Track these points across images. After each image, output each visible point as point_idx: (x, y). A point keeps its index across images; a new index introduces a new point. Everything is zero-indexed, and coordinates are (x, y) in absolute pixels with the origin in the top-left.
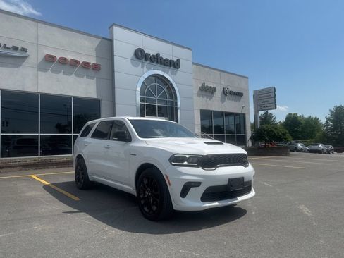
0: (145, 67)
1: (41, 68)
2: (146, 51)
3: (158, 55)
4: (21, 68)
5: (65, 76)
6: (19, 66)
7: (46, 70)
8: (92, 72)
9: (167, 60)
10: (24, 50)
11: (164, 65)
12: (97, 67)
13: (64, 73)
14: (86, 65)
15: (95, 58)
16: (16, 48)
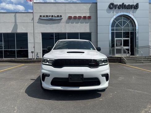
0: (115, 12)
1: (67, 22)
2: (115, 4)
3: (123, 4)
4: (60, 24)
5: (76, 24)
6: (60, 23)
7: (69, 23)
8: (87, 20)
9: (129, 5)
10: (61, 16)
11: (127, 8)
12: (89, 17)
13: (76, 23)
14: (85, 17)
15: (89, 13)
16: (58, 16)
